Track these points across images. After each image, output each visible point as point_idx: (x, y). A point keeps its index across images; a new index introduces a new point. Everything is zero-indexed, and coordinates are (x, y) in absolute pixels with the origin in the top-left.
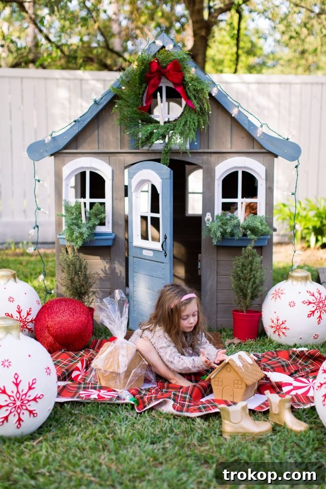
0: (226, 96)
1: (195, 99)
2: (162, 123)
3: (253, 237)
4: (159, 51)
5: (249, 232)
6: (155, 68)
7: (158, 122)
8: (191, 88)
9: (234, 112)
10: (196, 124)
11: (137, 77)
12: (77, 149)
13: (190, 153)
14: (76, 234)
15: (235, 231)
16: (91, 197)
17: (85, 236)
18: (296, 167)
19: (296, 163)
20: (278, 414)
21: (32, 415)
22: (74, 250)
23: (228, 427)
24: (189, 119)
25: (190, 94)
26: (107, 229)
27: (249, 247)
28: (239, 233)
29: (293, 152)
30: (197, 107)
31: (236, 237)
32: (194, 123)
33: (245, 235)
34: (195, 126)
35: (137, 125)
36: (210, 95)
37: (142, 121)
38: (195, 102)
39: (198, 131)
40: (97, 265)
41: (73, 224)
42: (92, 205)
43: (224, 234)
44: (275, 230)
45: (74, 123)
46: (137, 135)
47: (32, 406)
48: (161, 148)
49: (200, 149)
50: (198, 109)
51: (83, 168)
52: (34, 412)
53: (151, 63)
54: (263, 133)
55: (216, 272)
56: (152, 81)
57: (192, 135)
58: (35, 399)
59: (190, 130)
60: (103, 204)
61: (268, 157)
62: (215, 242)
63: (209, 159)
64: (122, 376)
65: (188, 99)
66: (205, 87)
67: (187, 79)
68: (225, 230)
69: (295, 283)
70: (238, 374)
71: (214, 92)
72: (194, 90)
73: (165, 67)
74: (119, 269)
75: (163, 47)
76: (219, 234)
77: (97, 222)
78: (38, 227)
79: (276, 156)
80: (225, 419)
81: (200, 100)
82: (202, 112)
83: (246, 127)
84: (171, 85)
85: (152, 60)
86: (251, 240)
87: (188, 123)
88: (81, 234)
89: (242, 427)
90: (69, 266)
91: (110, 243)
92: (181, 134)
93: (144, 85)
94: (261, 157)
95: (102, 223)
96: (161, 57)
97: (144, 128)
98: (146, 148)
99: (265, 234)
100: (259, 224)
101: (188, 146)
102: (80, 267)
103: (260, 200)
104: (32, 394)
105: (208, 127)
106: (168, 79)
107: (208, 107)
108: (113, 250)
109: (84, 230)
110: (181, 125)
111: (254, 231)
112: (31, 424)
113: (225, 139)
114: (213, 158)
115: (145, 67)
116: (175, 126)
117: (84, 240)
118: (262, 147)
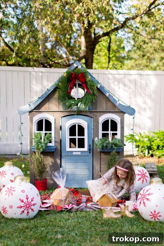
0: (104, 88)
1: (91, 89)
2: (76, 99)
3: (115, 147)
4: (75, 69)
5: (113, 146)
6: (73, 76)
7: (75, 99)
8: (89, 85)
9: (107, 95)
10: (91, 100)
11: (66, 80)
12: (39, 110)
13: (89, 112)
14: (40, 146)
15: (108, 145)
16: (45, 131)
17: (44, 147)
18: (134, 118)
19: (133, 116)
20: (124, 212)
21: (32, 211)
22: (39, 153)
23: (105, 216)
24: (88, 97)
25: (88, 87)
26: (52, 144)
27: (114, 152)
28: (109, 146)
29: (132, 112)
30: (91, 92)
31: (108, 148)
32: (90, 99)
33: (112, 147)
34: (90, 100)
35: (66, 100)
36: (97, 87)
37: (68, 98)
38: (90, 90)
39: (92, 102)
40: (49, 161)
41: (39, 142)
42: (46, 134)
43: (103, 147)
44: (125, 145)
45: (38, 99)
46: (66, 104)
47: (33, 207)
48: (76, 109)
49: (93, 110)
50: (92, 93)
51: (42, 118)
52: (33, 210)
53: (72, 74)
54: (120, 104)
55: (99, 163)
56: (72, 81)
57: (90, 104)
58: (33, 205)
59: (88, 102)
60: (51, 133)
61: (121, 114)
62: (99, 150)
63: (97, 114)
64: (64, 201)
65: (87, 89)
66: (95, 84)
67: (87, 81)
68: (103, 145)
70: (109, 199)
71: (99, 86)
72: (90, 85)
73: (78, 75)
74: (58, 161)
75: (77, 67)
76: (101, 147)
77: (49, 141)
78: (22, 144)
79: (125, 113)
80: (104, 213)
81: (93, 90)
82: (94, 95)
83: (112, 101)
84: (80, 83)
85: (72, 72)
86: (114, 149)
87: (88, 99)
88: (42, 146)
89: (110, 216)
90: (37, 160)
91: (54, 151)
92: (85, 104)
93: (69, 83)
94: (119, 114)
95: (50, 142)
96: (76, 71)
97: (69, 101)
98: (69, 110)
99: (120, 146)
100: (118, 142)
101: (87, 109)
102: (42, 161)
103: (119, 132)
104: (33, 203)
105: (96, 101)
106: (79, 80)
107: (96, 93)
108: (55, 153)
109: (43, 145)
110: (85, 100)
111: (116, 145)
112: (32, 214)
113: (103, 105)
114: (98, 114)
115: (69, 75)
116: (82, 100)
117: (43, 149)
118: (119, 109)
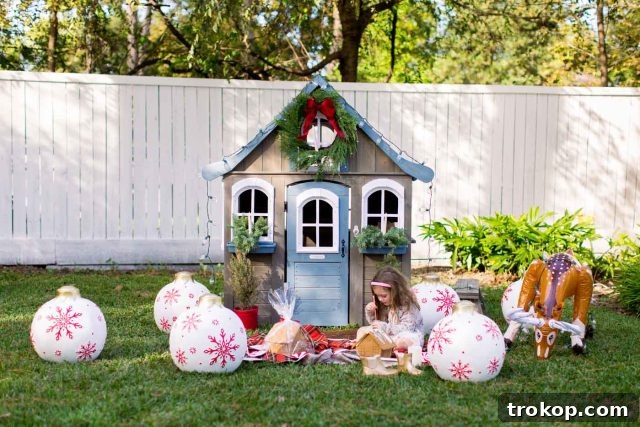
0: (371, 128)
1: (345, 130)
2: (317, 150)
3: (393, 245)
4: (315, 90)
5: (389, 242)
6: (311, 105)
7: (313, 148)
8: (342, 121)
9: (378, 141)
10: (346, 151)
11: (297, 112)
12: (244, 170)
13: (341, 174)
14: (245, 242)
15: (378, 242)
16: (256, 211)
17: (252, 245)
18: (430, 187)
19: (430, 184)
20: (403, 366)
21: (232, 359)
22: (242, 256)
23: (367, 371)
24: (340, 146)
25: (341, 126)
26: (269, 239)
27: (390, 254)
28: (381, 244)
29: (427, 175)
30: (346, 136)
31: (379, 247)
32: (344, 150)
33: (387, 244)
35: (296, 151)
36: (358, 126)
37: (301, 148)
38: (345, 133)
39: (348, 157)
40: (262, 271)
41: (242, 234)
42: (256, 218)
43: (368, 244)
44: (414, 242)
45: (242, 149)
46: (296, 160)
47: (233, 352)
48: (316, 170)
49: (349, 171)
50: (347, 139)
51: (249, 186)
52: (233, 357)
53: (309, 101)
54: (402, 159)
55: (362, 277)
56: (309, 115)
57: (343, 160)
58: (234, 348)
59: (341, 156)
60: (265, 217)
61: (407, 179)
62: (360, 251)
63: (357, 180)
64: (290, 346)
65: (339, 129)
66: (353, 120)
67: (338, 114)
68: (369, 241)
69: (428, 284)
70: (376, 342)
71: (361, 124)
72: (344, 123)
73: (320, 104)
75: (319, 87)
76: (364, 244)
77: (262, 233)
78: (210, 237)
79: (414, 179)
80: (365, 366)
81: (349, 132)
82: (351, 141)
83: (388, 153)
84: (325, 118)
85: (309, 97)
86: (391, 248)
87: (339, 149)
88: (249, 242)
89: (376, 371)
90: (238, 269)
91: (272, 251)
92: (334, 158)
93: (302, 118)
94: (401, 179)
95: (265, 235)
96: (316, 95)
97: (302, 154)
98: (303, 170)
99: (403, 244)
100: (399, 235)
101: (339, 169)
102: (248, 270)
103: (401, 214)
104: (233, 344)
105: (356, 154)
106: (322, 113)
107: (356, 137)
108: (274, 257)
109: (251, 239)
110: (333, 151)
111: (394, 241)
112: (231, 365)
113: (369, 163)
114: (360, 179)
115: (303, 103)
116: (328, 152)
117: (251, 248)
118: (401, 170)
